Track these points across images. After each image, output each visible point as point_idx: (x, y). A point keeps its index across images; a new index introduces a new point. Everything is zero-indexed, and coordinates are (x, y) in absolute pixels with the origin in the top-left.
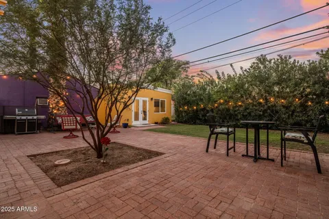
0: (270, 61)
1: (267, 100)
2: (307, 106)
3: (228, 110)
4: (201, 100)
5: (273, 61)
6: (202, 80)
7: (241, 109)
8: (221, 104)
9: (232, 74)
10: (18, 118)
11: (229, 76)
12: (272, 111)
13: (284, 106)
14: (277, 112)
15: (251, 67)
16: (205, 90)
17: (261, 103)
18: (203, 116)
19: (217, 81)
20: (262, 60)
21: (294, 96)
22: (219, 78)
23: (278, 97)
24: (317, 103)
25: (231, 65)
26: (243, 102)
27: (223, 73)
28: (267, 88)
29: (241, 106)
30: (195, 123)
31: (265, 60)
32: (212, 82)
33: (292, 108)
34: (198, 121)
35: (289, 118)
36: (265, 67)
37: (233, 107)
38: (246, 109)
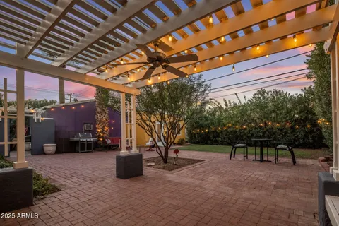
0: (268, 93)
1: (266, 124)
2: (295, 129)
3: (235, 132)
4: (213, 124)
5: (270, 93)
6: (211, 107)
7: (246, 131)
8: (229, 127)
9: (237, 102)
10: (81, 140)
11: (235, 104)
12: (270, 133)
13: (279, 129)
14: (274, 133)
15: (253, 98)
16: (214, 115)
17: (261, 126)
18: (214, 137)
19: (225, 107)
20: (262, 92)
21: (287, 121)
22: (226, 105)
23: (274, 121)
24: (303, 126)
25: (236, 94)
26: (247, 126)
27: (230, 102)
28: (266, 115)
29: (245, 129)
30: (207, 144)
31: (264, 92)
32: (220, 108)
33: (285, 131)
34: (209, 142)
35: (282, 138)
36: (264, 98)
37: (240, 130)
38: (250, 131)
